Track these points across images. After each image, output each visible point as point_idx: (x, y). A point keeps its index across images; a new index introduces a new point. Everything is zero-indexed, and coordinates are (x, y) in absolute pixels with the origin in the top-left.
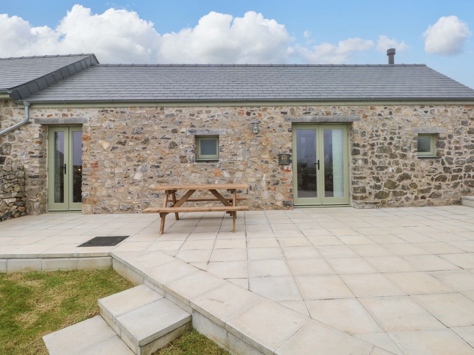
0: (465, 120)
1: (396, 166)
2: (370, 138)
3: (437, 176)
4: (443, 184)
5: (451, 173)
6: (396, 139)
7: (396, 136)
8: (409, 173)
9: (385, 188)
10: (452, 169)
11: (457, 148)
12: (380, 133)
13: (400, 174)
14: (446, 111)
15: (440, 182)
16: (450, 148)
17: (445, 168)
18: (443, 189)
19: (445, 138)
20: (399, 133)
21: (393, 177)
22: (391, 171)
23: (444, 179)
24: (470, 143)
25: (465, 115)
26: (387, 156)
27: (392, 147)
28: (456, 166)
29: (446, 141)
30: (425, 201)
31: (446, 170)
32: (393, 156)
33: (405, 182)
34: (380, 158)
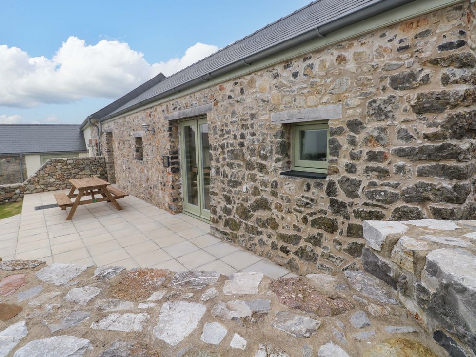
0: (407, 71)
1: (252, 183)
2: (220, 136)
3: (315, 217)
4: (328, 239)
5: (347, 218)
6: (249, 137)
7: (248, 131)
8: (270, 198)
9: (236, 216)
10: (350, 210)
11: (373, 157)
12: (230, 127)
13: (257, 197)
14: (341, 59)
15: (320, 231)
16: (353, 157)
17: (333, 203)
18: (324, 248)
19: (339, 131)
20: (252, 125)
21: (246, 200)
22: (244, 190)
23: (332, 227)
24: (419, 143)
25: (404, 55)
26: (241, 165)
27: (245, 150)
28: (366, 204)
29: (342, 140)
30: (287, 259)
31: (338, 207)
32: (249, 166)
33: (260, 214)
34: (233, 168)
